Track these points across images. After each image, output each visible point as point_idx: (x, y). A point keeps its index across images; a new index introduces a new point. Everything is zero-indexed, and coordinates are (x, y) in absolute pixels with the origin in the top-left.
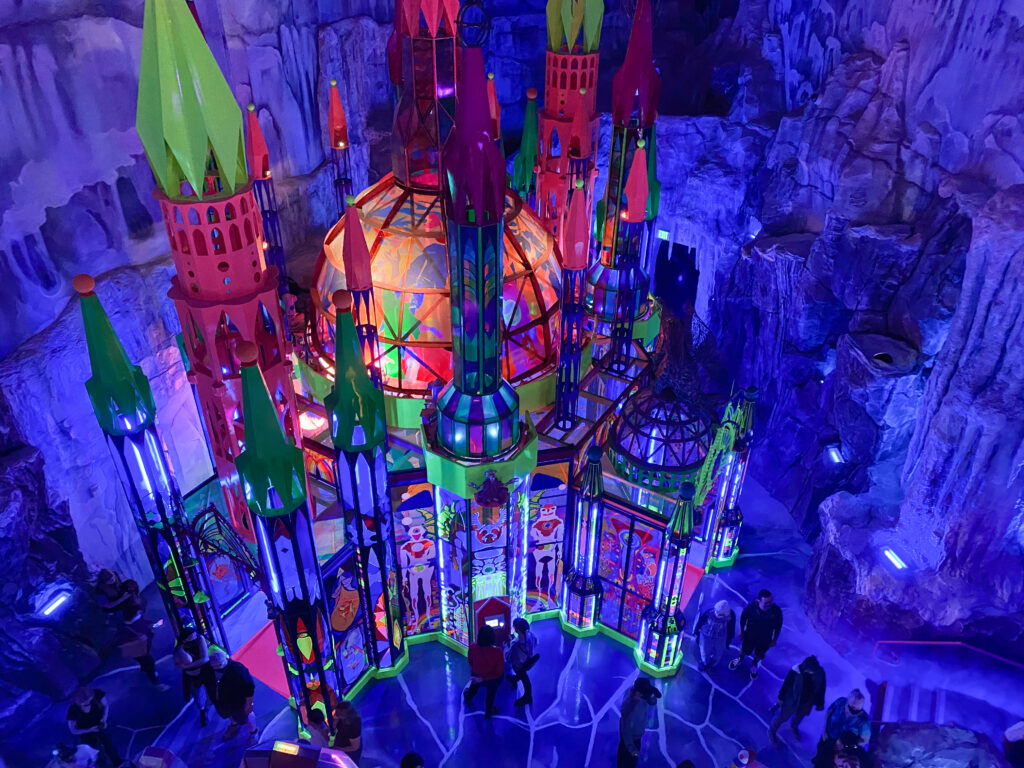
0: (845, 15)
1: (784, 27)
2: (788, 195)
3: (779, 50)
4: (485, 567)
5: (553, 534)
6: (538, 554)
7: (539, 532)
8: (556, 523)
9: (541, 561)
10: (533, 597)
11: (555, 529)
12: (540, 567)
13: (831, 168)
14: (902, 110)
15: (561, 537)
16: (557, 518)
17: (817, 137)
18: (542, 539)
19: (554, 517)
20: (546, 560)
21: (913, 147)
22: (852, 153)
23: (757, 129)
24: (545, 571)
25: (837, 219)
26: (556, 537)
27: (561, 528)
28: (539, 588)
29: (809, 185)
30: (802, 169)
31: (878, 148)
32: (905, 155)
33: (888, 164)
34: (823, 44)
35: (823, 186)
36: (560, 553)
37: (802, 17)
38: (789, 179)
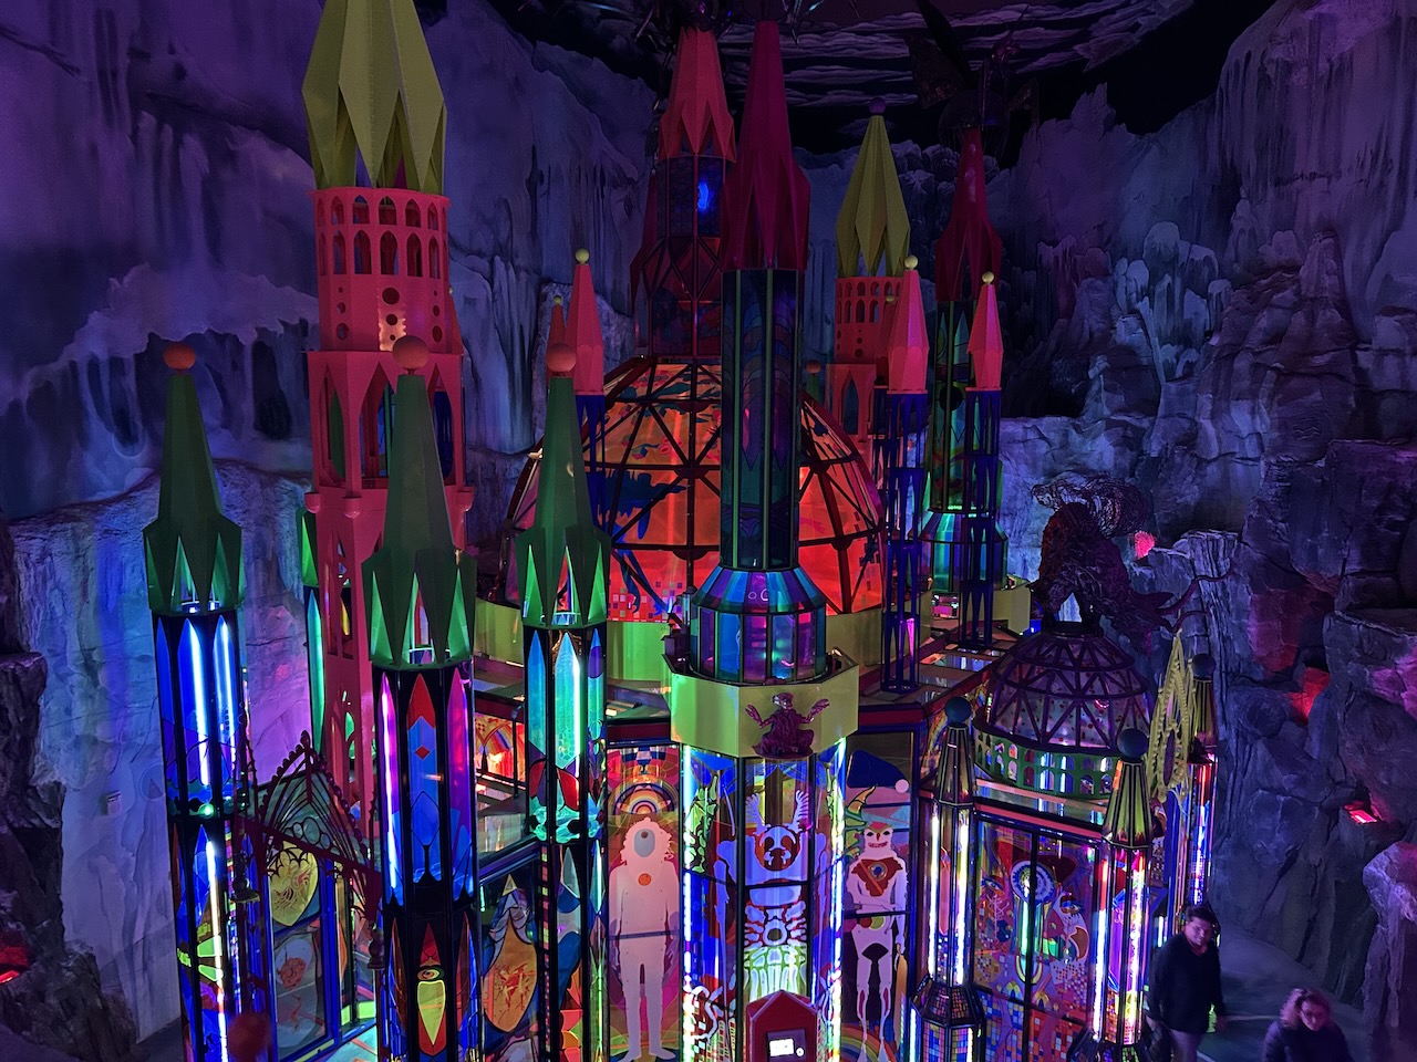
0: (1230, 245)
1: (1143, 306)
2: (1189, 479)
3: (1141, 330)
4: (769, 927)
5: (888, 891)
6: (863, 938)
7: (863, 885)
8: (892, 866)
9: (867, 953)
10: (852, 1042)
11: (891, 882)
12: (864, 966)
13: (1253, 412)
14: (1344, 307)
15: (902, 903)
16: (894, 855)
17: (1222, 383)
18: (868, 903)
19: (890, 853)
20: (875, 952)
21: (1374, 346)
22: (1282, 378)
23: (1127, 419)
24: (875, 979)
25: (1279, 463)
26: (893, 902)
27: (902, 877)
28: (864, 1023)
29: (1220, 455)
30: (1206, 433)
31: (1319, 360)
32: (1365, 359)
33: (1342, 378)
34: (1204, 295)
35: (1243, 446)
36: (901, 939)
37: (1168, 279)
38: (1188, 457)
